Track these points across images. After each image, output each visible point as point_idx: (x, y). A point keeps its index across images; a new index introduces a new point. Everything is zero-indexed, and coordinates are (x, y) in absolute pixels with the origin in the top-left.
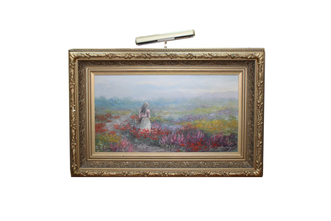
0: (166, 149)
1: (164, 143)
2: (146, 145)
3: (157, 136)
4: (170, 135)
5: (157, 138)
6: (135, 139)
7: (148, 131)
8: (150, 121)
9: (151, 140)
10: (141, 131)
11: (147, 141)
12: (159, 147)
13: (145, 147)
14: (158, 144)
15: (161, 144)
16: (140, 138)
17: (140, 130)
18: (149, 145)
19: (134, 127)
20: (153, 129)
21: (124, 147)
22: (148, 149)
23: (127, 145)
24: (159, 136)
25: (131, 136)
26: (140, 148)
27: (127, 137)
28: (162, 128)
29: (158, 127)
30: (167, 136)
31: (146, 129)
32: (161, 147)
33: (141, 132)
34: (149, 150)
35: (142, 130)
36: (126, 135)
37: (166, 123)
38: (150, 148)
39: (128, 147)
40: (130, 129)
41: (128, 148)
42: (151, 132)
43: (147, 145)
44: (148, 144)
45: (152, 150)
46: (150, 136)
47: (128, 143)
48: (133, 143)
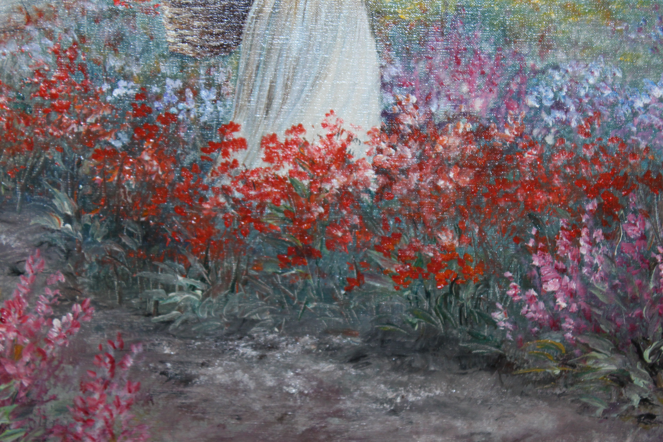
0: (586, 408)
1: (569, 324)
2: (317, 358)
3: (461, 232)
4: (648, 214)
5: (471, 250)
6: (162, 277)
7: (341, 157)
8: (363, 21)
9: (390, 285)
10: (238, 155)
11: (329, 296)
12: (487, 378)
13: (295, 385)
14: (476, 337)
15: (519, 344)
16: (231, 264)
17: (224, 147)
18: (357, 358)
19: (144, 111)
20: (417, 134)
21: (14, 385)
22: (347, 404)
23: (50, 350)
24: (492, 233)
25: (99, 230)
26: (234, 389)
27: (44, 247)
28: (534, 118)
29: (478, 105)
30: (598, 234)
31: (314, 137)
32: (526, 382)
33: (243, 177)
34: (359, 416)
35: (254, 142)
36: (43, 221)
37: (587, 46)
38: (367, 388)
39: (67, 380)
40: (90, 138)
41: (66, 395)
42: (379, 170)
43: (331, 352)
44: (336, 340)
45: (395, 421)
46: (364, 229)
47: (67, 330)
48: (139, 321)
